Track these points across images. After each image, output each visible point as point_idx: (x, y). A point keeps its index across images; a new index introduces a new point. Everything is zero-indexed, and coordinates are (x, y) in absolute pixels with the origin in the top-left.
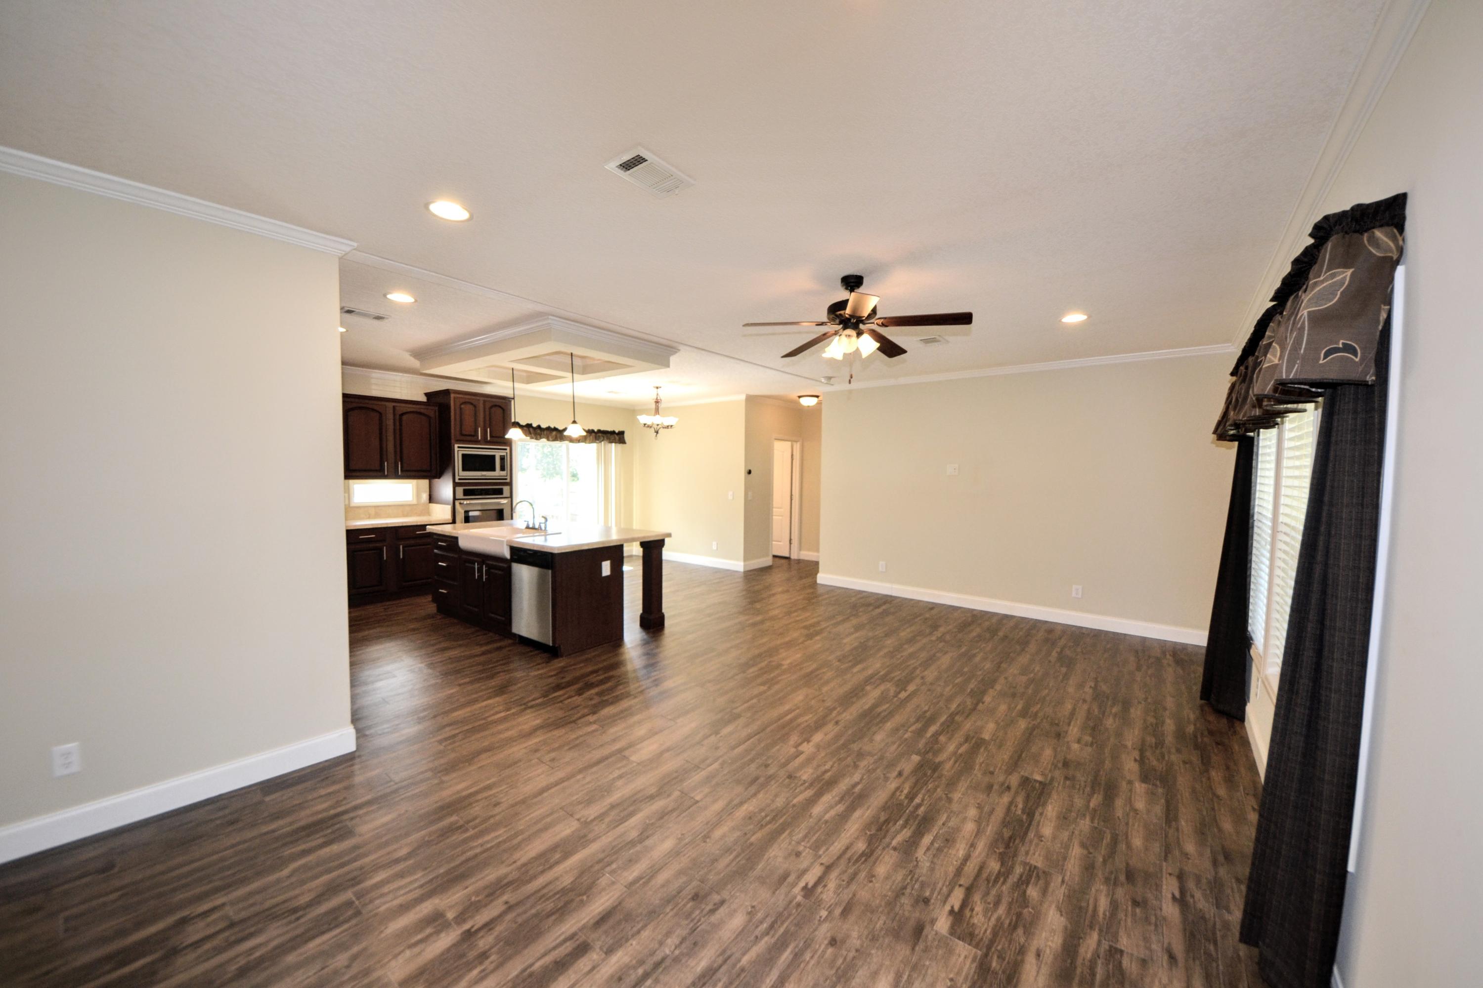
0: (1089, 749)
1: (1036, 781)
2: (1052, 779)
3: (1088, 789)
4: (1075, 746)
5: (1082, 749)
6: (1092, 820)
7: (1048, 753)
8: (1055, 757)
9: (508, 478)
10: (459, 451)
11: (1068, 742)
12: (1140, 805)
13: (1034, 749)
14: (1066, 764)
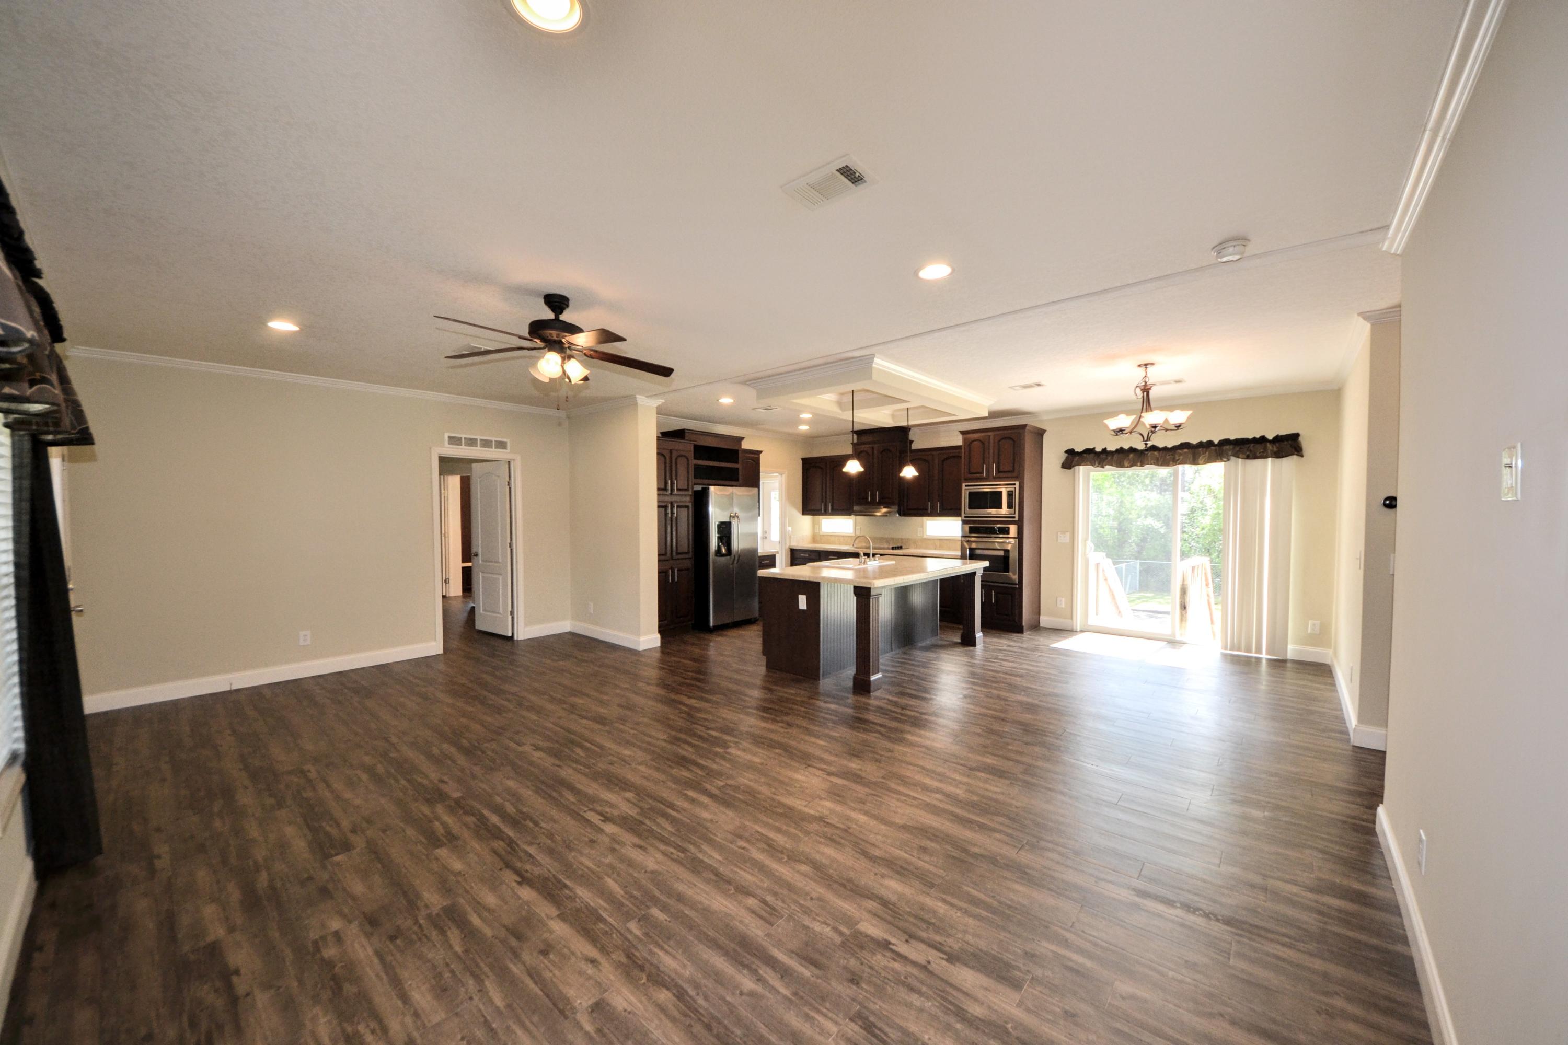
0: (314, 935)
1: (337, 854)
2: (324, 867)
3: (278, 884)
4: (335, 924)
5: (323, 926)
6: (256, 863)
7: (358, 888)
8: (344, 890)
9: (1017, 515)
10: (965, 490)
11: (350, 922)
12: (209, 911)
13: (377, 879)
14: (325, 892)
